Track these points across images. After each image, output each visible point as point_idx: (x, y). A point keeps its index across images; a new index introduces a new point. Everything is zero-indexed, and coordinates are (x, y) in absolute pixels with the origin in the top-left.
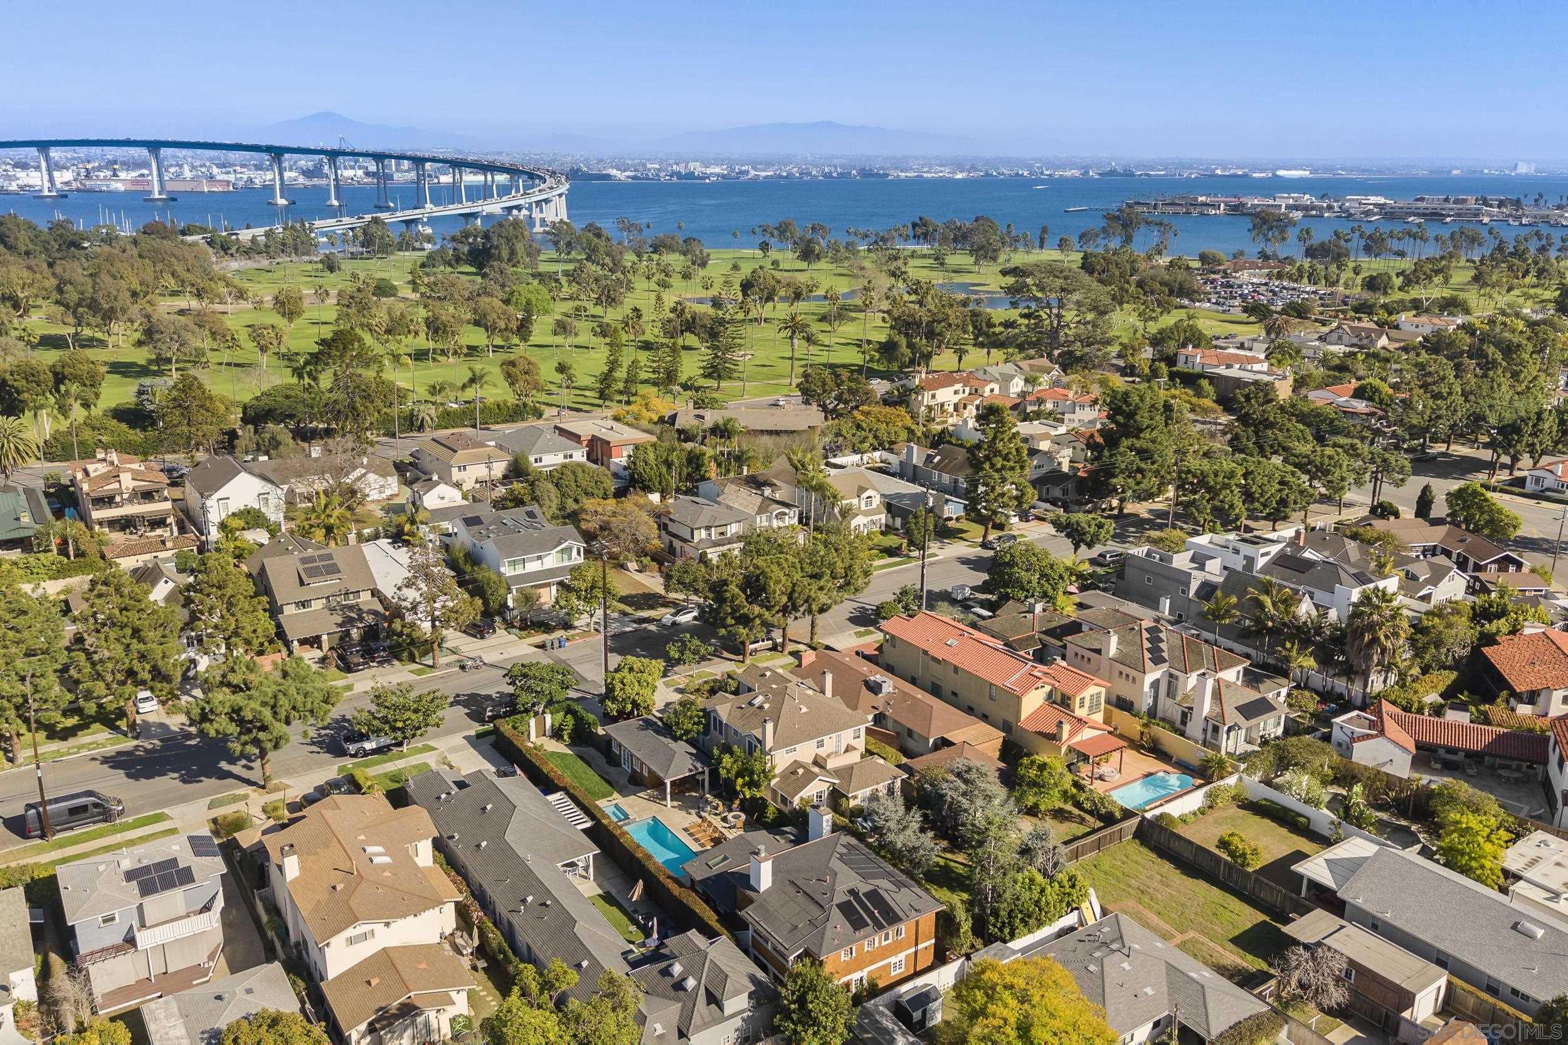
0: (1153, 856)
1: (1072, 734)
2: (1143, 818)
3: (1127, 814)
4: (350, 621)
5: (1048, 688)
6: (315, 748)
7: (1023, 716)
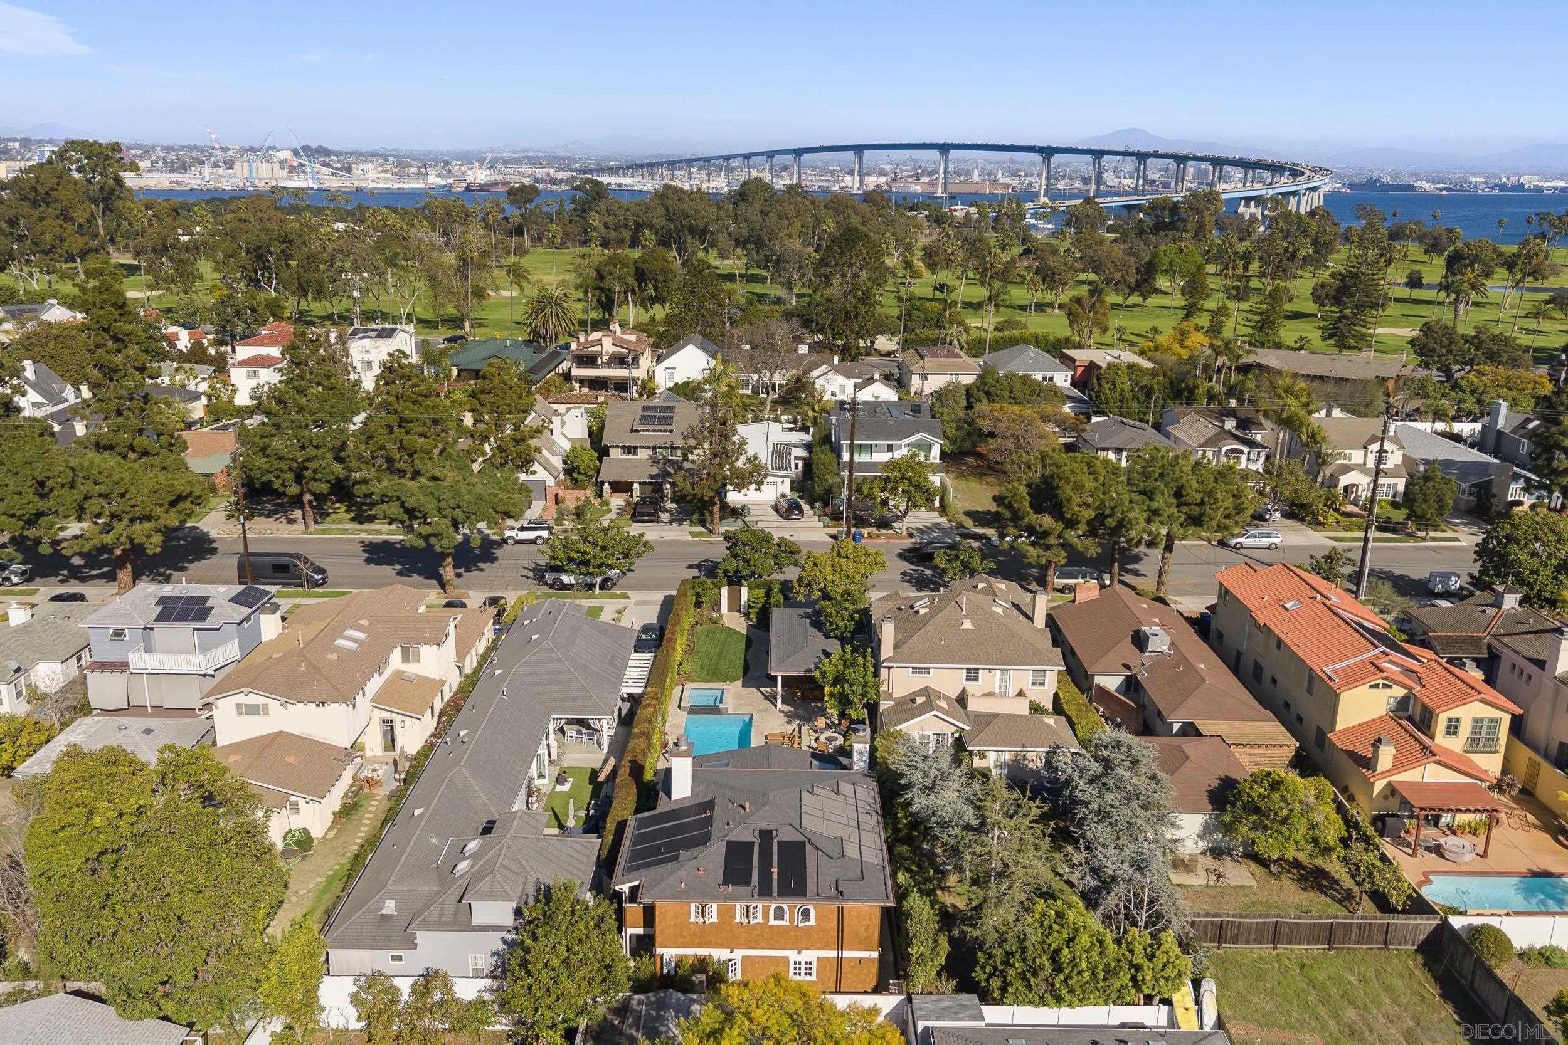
0: (1431, 989)
1: (1398, 765)
2: (1445, 924)
3: (1419, 906)
4: (665, 474)
5: (1399, 692)
6: (531, 574)
7: (1340, 726)
